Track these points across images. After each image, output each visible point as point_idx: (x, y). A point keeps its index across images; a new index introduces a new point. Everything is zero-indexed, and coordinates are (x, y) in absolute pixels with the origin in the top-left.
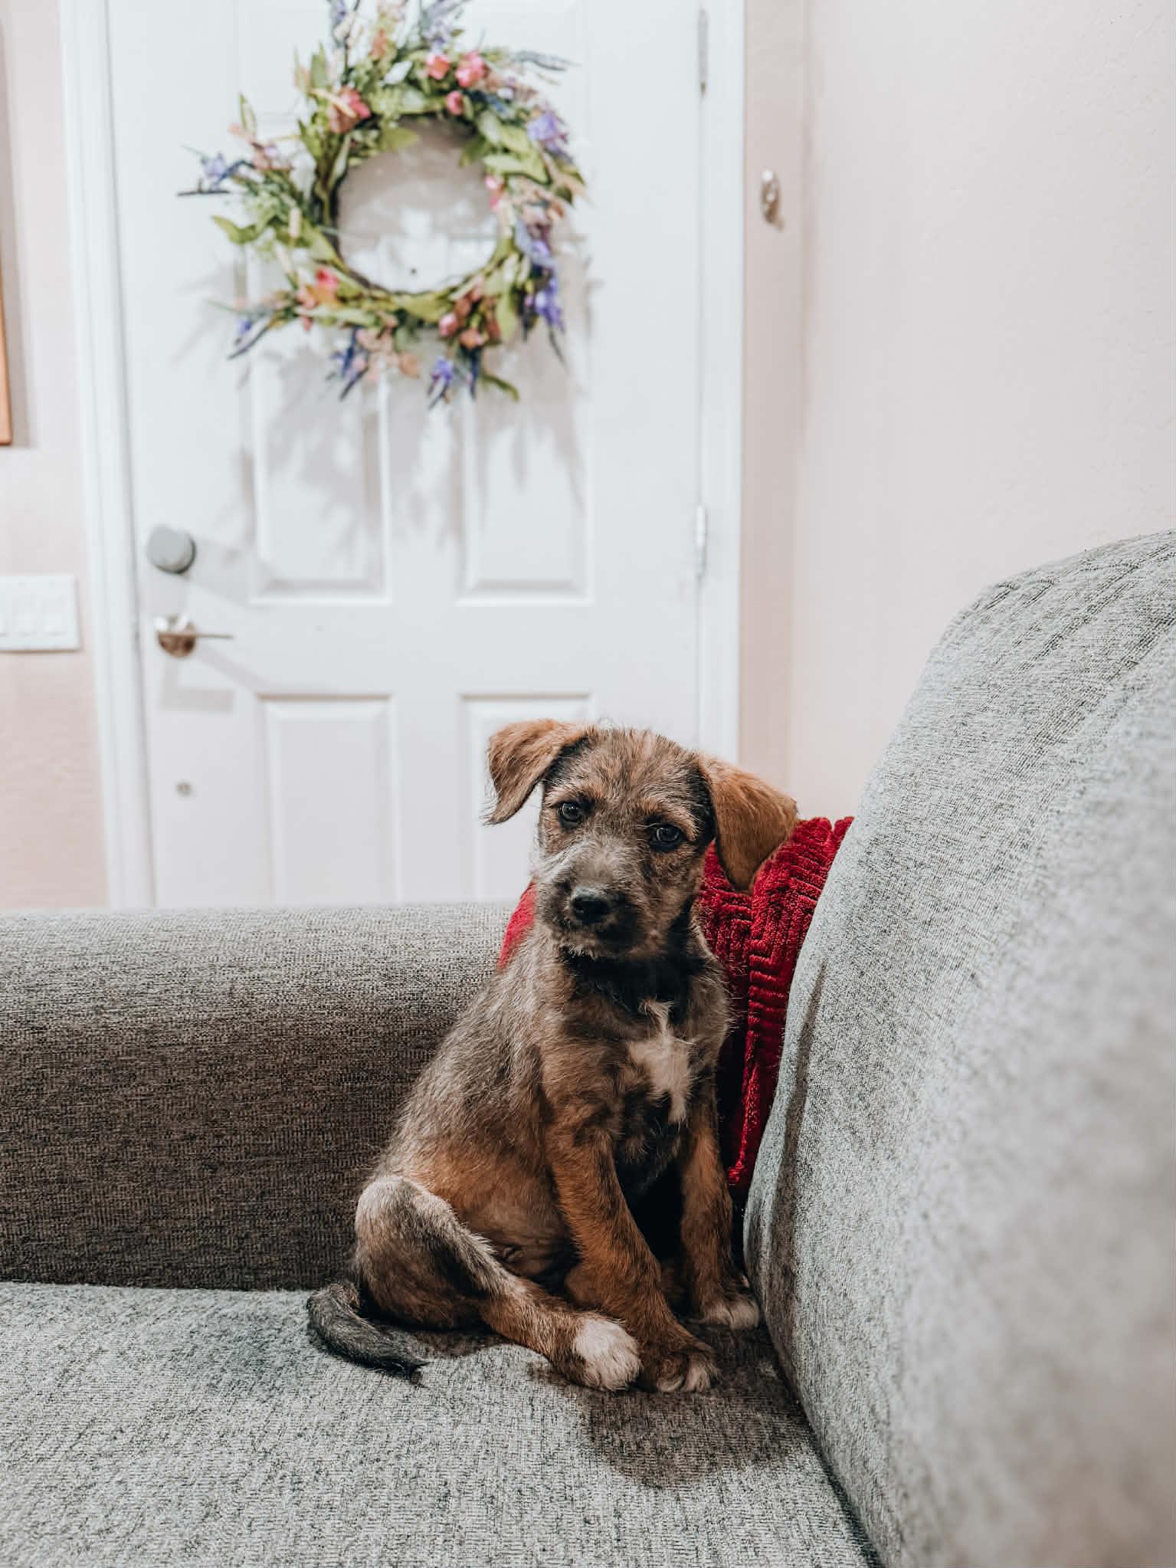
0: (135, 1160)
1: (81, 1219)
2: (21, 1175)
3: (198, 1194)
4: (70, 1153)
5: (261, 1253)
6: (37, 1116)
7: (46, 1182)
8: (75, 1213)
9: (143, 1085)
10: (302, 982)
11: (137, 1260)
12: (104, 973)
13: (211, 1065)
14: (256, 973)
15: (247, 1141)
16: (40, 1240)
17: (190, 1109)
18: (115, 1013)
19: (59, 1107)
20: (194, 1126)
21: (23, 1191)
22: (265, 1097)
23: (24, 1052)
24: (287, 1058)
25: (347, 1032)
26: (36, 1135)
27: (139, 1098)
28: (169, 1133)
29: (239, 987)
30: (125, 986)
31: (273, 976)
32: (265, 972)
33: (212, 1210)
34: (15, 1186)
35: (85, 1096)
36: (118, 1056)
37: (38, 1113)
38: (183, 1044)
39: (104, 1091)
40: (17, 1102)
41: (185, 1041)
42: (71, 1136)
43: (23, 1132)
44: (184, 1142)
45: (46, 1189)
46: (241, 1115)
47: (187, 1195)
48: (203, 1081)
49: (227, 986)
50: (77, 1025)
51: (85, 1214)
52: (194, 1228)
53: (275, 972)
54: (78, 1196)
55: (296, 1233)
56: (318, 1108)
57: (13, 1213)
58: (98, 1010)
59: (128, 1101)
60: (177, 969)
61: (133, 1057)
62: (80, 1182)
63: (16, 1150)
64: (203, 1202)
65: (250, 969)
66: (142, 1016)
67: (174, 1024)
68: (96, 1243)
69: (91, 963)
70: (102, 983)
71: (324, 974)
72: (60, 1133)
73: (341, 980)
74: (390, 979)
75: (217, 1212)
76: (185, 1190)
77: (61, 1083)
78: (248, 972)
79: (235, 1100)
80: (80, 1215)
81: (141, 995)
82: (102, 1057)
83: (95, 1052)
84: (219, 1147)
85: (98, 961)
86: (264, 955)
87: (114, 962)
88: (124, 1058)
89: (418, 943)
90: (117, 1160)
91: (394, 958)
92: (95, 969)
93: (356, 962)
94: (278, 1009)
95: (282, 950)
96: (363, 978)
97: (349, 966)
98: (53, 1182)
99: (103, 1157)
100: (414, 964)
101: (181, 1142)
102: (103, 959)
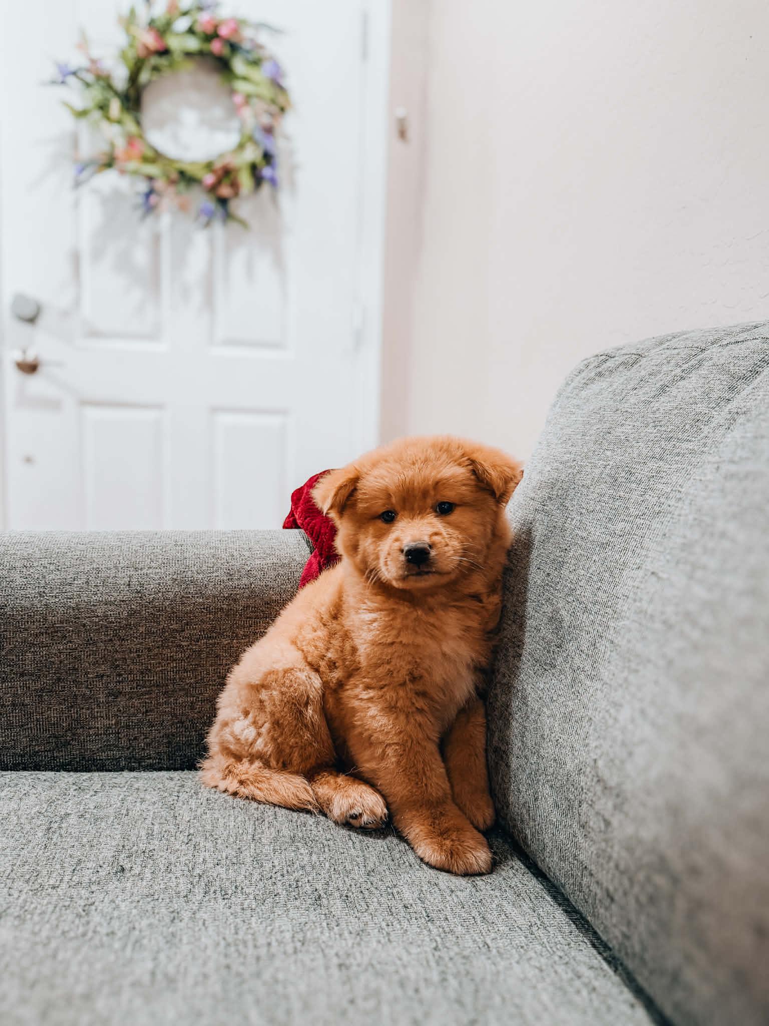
0: (63, 691)
1: (25, 729)
3: (104, 713)
4: (20, 687)
5: (143, 749)
8: (22, 726)
9: (71, 642)
10: (175, 577)
11: (62, 756)
12: (44, 570)
13: (116, 630)
14: (145, 571)
15: (138, 678)
17: (101, 658)
18: (52, 596)
19: (14, 657)
20: (102, 669)
22: (149, 650)
24: (165, 625)
25: (204, 608)
27: (68, 651)
28: (87, 673)
29: (134, 580)
30: (59, 579)
31: (156, 574)
32: (151, 571)
33: (113, 722)
36: (55, 624)
38: (98, 616)
39: (45, 647)
41: (99, 614)
42: (22, 675)
44: (97, 679)
46: (135, 661)
47: (97, 713)
48: (111, 640)
49: (126, 580)
50: (27, 604)
51: (29, 726)
52: (101, 734)
53: (157, 570)
54: (24, 715)
55: (167, 736)
56: (185, 656)
58: (41, 594)
59: (60, 653)
60: (93, 568)
61: (65, 625)
62: (27, 705)
64: (108, 718)
65: (141, 569)
66: (70, 599)
67: (92, 603)
68: (35, 746)
69: (35, 564)
70: (44, 577)
71: (190, 572)
72: (14, 674)
73: (200, 576)
74: (231, 575)
75: (117, 724)
76: (96, 710)
77: (17, 641)
78: (140, 571)
79: (131, 652)
80: (25, 727)
81: (70, 584)
82: (44, 625)
83: (40, 621)
84: (119, 682)
85: (40, 562)
86: (149, 560)
87: (51, 563)
88: (57, 625)
89: (247, 554)
90: (51, 691)
91: (233, 562)
92: (38, 568)
93: (209, 565)
94: (160, 594)
95: (161, 557)
96: (214, 575)
97: (204, 568)
98: (8, 706)
99: (42, 690)
100: (246, 567)
101: (95, 679)
102: (45, 562)
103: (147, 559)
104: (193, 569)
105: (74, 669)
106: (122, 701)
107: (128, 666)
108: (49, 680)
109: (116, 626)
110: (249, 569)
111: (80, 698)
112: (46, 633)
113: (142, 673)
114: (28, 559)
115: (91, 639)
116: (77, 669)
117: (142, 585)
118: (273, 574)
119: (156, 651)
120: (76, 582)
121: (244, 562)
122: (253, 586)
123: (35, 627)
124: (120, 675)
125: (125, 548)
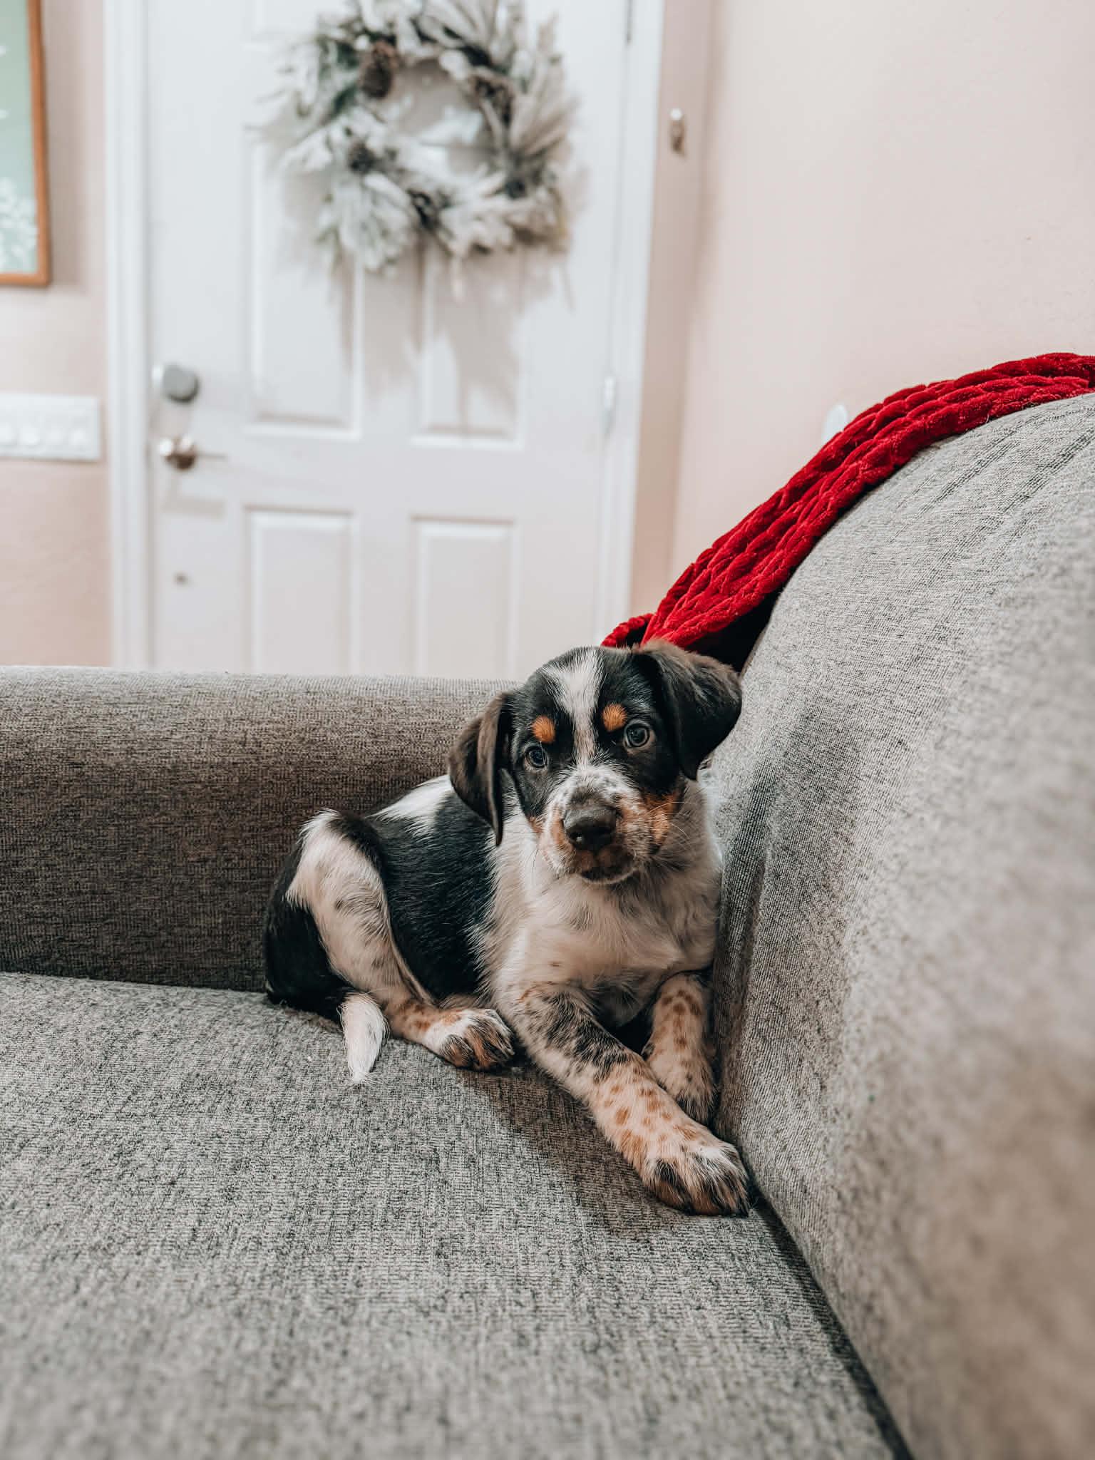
0: (156, 877)
1: (108, 924)
2: (59, 886)
3: (209, 907)
4: (101, 869)
6: (74, 837)
7: (79, 893)
8: (104, 920)
9: (166, 815)
10: (302, 735)
11: (155, 960)
12: (134, 720)
13: (224, 801)
14: (263, 726)
15: (252, 865)
16: (73, 941)
17: (205, 836)
18: (143, 754)
19: (93, 831)
20: (207, 851)
21: (60, 899)
22: (268, 829)
23: (65, 783)
25: (339, 779)
26: (73, 854)
27: (162, 826)
28: (186, 855)
29: (249, 737)
30: (153, 731)
31: (278, 730)
32: (271, 726)
33: (220, 921)
34: (53, 895)
35: (116, 823)
36: (145, 790)
37: (75, 835)
38: (200, 782)
39: (133, 819)
40: (57, 825)
41: (203, 780)
42: (103, 854)
43: (62, 850)
44: (199, 864)
45: (79, 899)
46: (248, 843)
47: (200, 908)
48: (216, 815)
49: (240, 735)
50: (110, 763)
51: (112, 920)
52: (204, 935)
53: (280, 726)
54: (107, 906)
57: (51, 917)
58: (130, 751)
59: (152, 828)
60: (197, 719)
61: (158, 792)
62: (109, 893)
63: (55, 865)
64: (212, 914)
65: (259, 723)
66: (166, 758)
67: (193, 765)
68: (121, 945)
69: (123, 711)
70: (133, 729)
71: (321, 730)
72: (93, 852)
73: (336, 736)
74: (376, 737)
75: (224, 923)
76: (198, 904)
77: (96, 811)
78: (257, 725)
79: (243, 831)
80: (108, 921)
81: (166, 739)
82: (131, 790)
83: (125, 786)
84: (228, 869)
85: (129, 709)
86: (270, 712)
87: (143, 711)
88: (150, 792)
89: (399, 709)
90: (141, 877)
91: (380, 720)
92: (126, 717)
93: (348, 722)
94: (282, 757)
95: (285, 707)
96: (354, 735)
97: (342, 725)
98: (86, 893)
99: (129, 873)
100: (396, 727)
101: (196, 864)
102: (133, 708)
103: (267, 709)
104: (325, 726)
105: (170, 849)
106: (232, 894)
107: (240, 848)
108: (137, 862)
109: (224, 795)
110: (401, 729)
111: (177, 888)
112: (133, 801)
113: (258, 859)
114: (114, 705)
115: (192, 811)
116: (174, 850)
117: (259, 744)
118: (431, 737)
119: (276, 831)
120: (174, 736)
121: (394, 720)
122: (405, 752)
123: (120, 792)
124: (228, 860)
125: (241, 694)
